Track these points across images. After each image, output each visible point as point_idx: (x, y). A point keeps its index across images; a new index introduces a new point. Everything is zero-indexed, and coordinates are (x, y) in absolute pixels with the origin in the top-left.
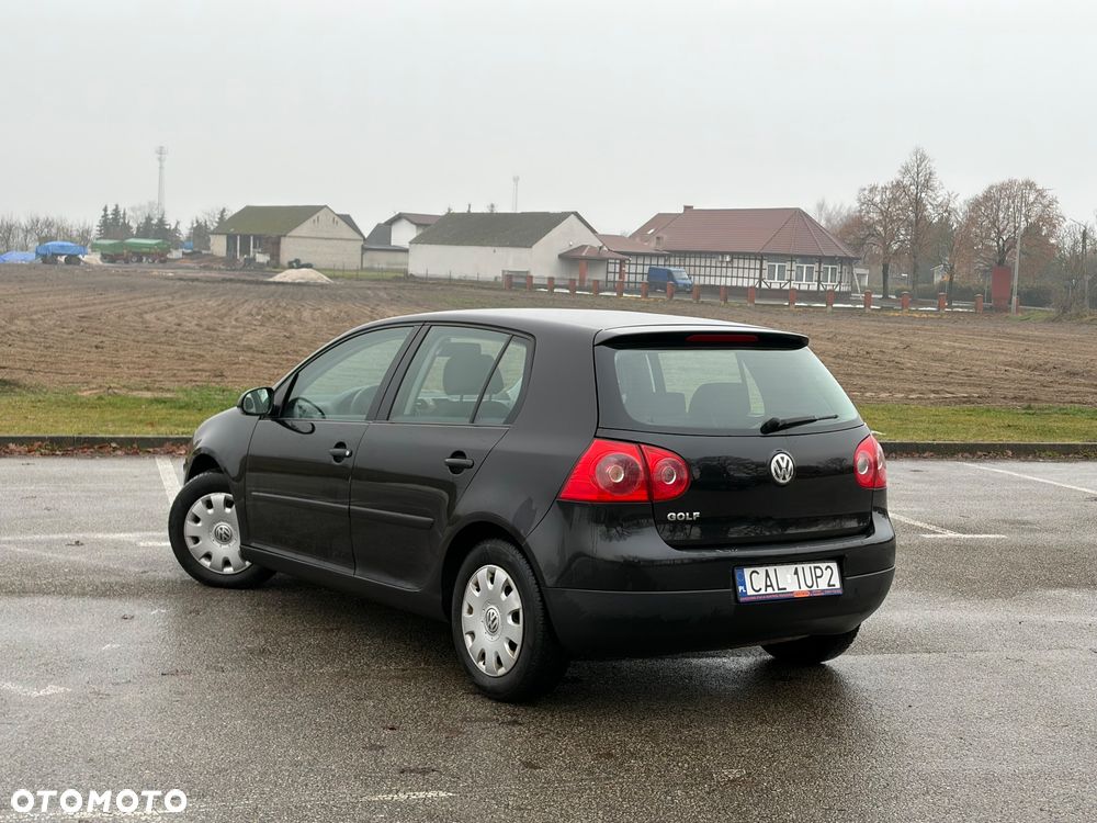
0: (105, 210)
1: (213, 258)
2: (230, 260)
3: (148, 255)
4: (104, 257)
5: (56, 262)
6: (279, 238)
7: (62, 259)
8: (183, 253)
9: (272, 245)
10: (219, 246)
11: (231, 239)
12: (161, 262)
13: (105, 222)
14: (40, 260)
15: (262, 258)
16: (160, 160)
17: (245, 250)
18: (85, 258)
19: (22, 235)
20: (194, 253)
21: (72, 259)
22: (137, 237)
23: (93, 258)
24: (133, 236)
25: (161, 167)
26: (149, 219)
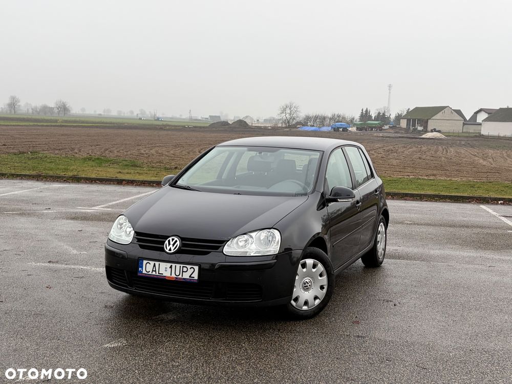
0: (362, 110)
1: (401, 129)
2: (407, 130)
3: (375, 127)
4: (357, 129)
5: (338, 131)
6: (428, 120)
7: (341, 129)
8: (389, 127)
9: (425, 123)
10: (403, 124)
11: (409, 121)
12: (380, 130)
13: (362, 115)
14: (333, 130)
15: (420, 128)
16: (389, 89)
17: (414, 125)
18: (350, 129)
19: (329, 121)
20: (393, 126)
21: (345, 130)
22: (374, 121)
23: (354, 129)
24: (373, 120)
25: (390, 93)
26: (379, 113)
